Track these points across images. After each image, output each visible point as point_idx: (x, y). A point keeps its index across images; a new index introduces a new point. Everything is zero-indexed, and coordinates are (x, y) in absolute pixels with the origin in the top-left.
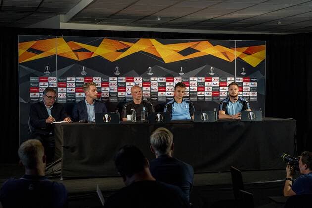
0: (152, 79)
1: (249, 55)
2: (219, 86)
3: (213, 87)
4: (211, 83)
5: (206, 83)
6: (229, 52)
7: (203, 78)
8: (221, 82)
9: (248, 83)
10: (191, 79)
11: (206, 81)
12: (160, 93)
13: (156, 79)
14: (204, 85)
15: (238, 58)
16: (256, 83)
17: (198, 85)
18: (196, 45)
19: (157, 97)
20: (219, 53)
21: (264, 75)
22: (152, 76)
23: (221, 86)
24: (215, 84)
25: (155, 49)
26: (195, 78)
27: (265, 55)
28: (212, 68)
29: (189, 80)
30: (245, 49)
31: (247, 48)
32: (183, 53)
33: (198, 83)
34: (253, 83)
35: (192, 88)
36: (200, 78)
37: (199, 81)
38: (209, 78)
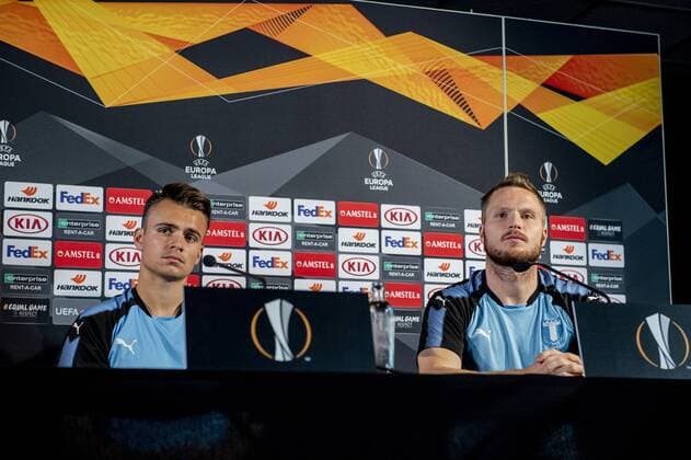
0: (13, 189)
1: (577, 98)
2: (418, 251)
3: (384, 258)
4: (371, 235)
5: (346, 234)
6: (465, 73)
7: (330, 206)
8: (427, 232)
9: (579, 248)
10: (257, 203)
11: (342, 222)
12: (63, 277)
13: (44, 190)
14: (333, 245)
15: (519, 109)
16: (619, 249)
17: (297, 243)
18: (284, 22)
19: (46, 302)
20: (411, 77)
21: (660, 209)
22: (16, 174)
23: (428, 253)
24: (395, 244)
25: (42, 19)
26: (283, 204)
27: (660, 105)
28: (377, 153)
29: (244, 213)
30: (553, 64)
31: (563, 60)
32: (214, 56)
33: (297, 228)
34: (602, 248)
35: (266, 256)
36: (310, 204)
37: (301, 219)
38: (360, 205)
